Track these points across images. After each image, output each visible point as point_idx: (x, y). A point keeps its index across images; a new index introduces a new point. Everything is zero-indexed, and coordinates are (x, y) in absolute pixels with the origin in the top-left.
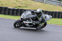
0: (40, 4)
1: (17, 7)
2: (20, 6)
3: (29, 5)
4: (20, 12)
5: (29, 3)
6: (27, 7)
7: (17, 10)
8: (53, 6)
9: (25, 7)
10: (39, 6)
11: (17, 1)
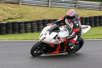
0: (44, 10)
1: (5, 20)
2: (11, 17)
3: (25, 14)
4: (13, 28)
5: (25, 11)
6: (22, 17)
7: (7, 25)
8: (65, 9)
9: (19, 18)
10: (42, 13)
11: (4, 10)
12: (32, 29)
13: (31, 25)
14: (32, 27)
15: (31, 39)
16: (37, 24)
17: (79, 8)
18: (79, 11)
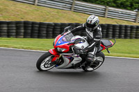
0: (27, 9)
12: (8, 32)
13: (8, 27)
14: (8, 30)
15: (5, 46)
16: (16, 27)
17: (76, 11)
18: (74, 15)
